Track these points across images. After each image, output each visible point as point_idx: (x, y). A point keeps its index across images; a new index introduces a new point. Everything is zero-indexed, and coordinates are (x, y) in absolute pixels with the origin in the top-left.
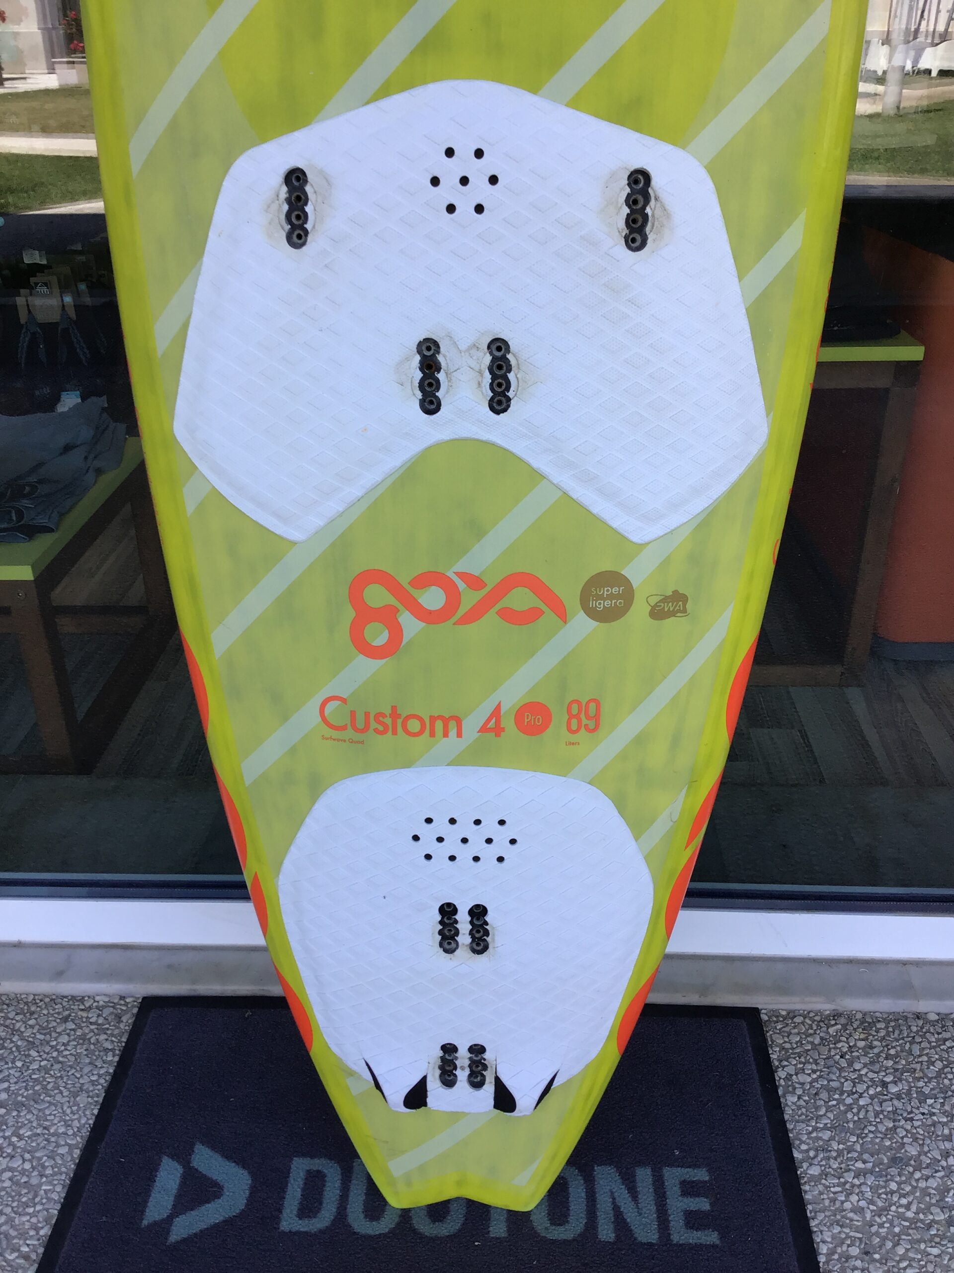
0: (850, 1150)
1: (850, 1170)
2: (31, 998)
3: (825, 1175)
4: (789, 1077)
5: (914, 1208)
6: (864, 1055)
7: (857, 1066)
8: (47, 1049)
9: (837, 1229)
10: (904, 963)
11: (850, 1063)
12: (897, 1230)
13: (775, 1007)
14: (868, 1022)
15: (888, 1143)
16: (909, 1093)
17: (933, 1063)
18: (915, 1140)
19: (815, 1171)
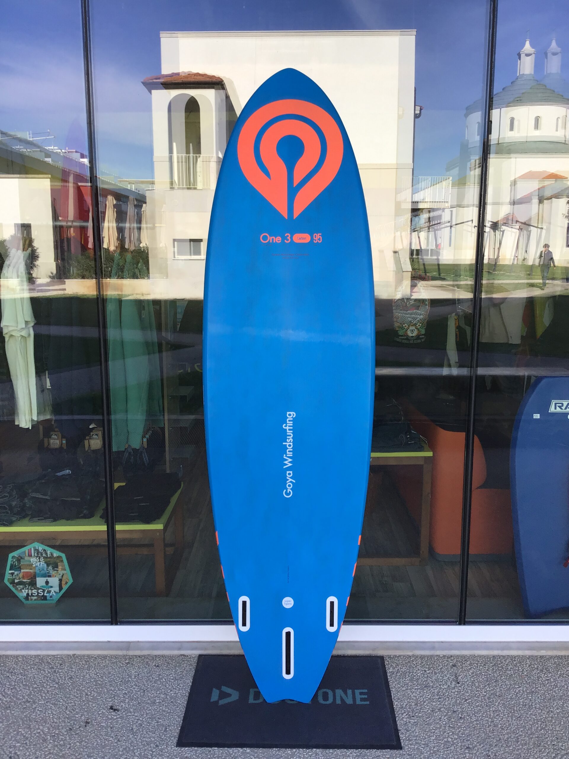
0: (414, 684)
1: (413, 688)
2: (171, 656)
3: (407, 689)
4: (398, 669)
5: (430, 695)
6: (421, 664)
7: (418, 667)
8: (181, 667)
9: (409, 700)
10: (434, 642)
11: (416, 667)
12: (425, 700)
13: (395, 654)
14: (422, 657)
15: (425, 683)
16: (432, 673)
17: (439, 666)
18: (432, 682)
19: (404, 689)
